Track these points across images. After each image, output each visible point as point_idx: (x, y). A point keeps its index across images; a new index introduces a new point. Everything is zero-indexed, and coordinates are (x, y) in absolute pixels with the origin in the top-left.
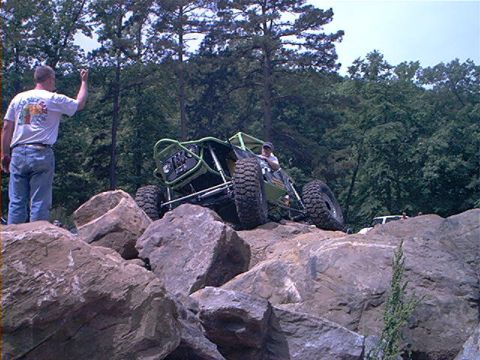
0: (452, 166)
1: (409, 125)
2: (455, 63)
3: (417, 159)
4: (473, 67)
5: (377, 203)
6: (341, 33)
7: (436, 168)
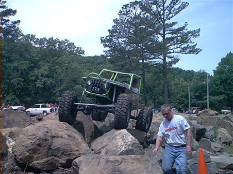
0: (49, 82)
1: (30, 62)
2: (52, 38)
3: (34, 78)
4: (59, 42)
5: (14, 96)
6: (19, 21)
7: (42, 83)
